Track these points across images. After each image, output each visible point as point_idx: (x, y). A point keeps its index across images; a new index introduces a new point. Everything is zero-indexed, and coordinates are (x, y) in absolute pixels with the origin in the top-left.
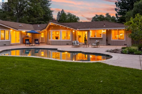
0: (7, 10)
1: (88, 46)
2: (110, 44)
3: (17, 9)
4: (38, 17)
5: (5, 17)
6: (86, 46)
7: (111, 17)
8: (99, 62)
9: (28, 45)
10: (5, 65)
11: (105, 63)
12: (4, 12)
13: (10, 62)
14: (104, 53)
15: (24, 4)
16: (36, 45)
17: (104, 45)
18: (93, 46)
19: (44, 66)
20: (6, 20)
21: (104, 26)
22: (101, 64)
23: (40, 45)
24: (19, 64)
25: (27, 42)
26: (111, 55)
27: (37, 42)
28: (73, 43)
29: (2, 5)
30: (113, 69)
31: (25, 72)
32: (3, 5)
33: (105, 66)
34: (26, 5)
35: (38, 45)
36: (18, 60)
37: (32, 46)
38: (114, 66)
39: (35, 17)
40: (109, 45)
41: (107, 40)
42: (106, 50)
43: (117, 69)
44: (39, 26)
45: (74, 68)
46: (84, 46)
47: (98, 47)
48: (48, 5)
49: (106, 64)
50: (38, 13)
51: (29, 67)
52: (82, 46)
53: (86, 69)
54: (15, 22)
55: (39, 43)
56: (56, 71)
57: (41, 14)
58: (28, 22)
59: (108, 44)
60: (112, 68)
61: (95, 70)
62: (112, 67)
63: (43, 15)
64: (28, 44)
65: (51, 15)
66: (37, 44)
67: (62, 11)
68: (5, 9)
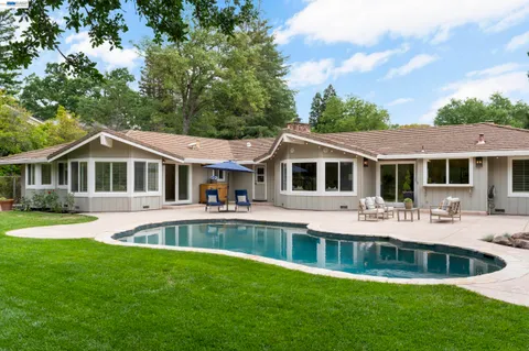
0: (154, 93)
1: (415, 216)
2: (503, 211)
3: (183, 92)
4: (247, 113)
5: (148, 118)
6: (409, 216)
7: (514, 103)
8: (449, 286)
9: (215, 208)
10: (140, 281)
11: (472, 289)
12: (144, 101)
13: (157, 270)
14: (475, 248)
15: (205, 72)
16: (240, 209)
17: (479, 214)
18: (437, 218)
19: (256, 291)
20: (151, 128)
21: (480, 143)
22: (454, 294)
23: (252, 208)
24: (181, 278)
25: (212, 199)
26: (503, 256)
27: (242, 199)
28: (361, 206)
29: (139, 79)
30: (499, 315)
31: (195, 308)
32: (143, 79)
33: (472, 303)
34: (211, 77)
35: (244, 209)
36: (178, 261)
37: (227, 211)
38: (505, 304)
39: (237, 113)
40: (500, 212)
41: (491, 196)
42: (485, 235)
43: (515, 316)
44: (249, 145)
45: (356, 304)
46: (402, 215)
47: (452, 221)
48: (280, 72)
49: (474, 294)
50: (246, 102)
51: (211, 289)
52: (396, 215)
53: (397, 309)
54: (178, 132)
55: (247, 204)
56: (292, 312)
57: (257, 106)
58: (215, 132)
59: (497, 210)
60: (496, 311)
61: (431, 318)
62: (498, 308)
63: (263, 107)
64: (213, 204)
65: (290, 103)
66: (242, 204)
67: (326, 91)
68: (149, 93)
